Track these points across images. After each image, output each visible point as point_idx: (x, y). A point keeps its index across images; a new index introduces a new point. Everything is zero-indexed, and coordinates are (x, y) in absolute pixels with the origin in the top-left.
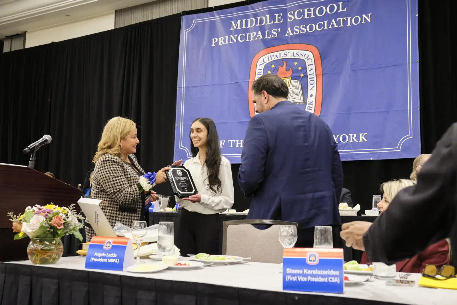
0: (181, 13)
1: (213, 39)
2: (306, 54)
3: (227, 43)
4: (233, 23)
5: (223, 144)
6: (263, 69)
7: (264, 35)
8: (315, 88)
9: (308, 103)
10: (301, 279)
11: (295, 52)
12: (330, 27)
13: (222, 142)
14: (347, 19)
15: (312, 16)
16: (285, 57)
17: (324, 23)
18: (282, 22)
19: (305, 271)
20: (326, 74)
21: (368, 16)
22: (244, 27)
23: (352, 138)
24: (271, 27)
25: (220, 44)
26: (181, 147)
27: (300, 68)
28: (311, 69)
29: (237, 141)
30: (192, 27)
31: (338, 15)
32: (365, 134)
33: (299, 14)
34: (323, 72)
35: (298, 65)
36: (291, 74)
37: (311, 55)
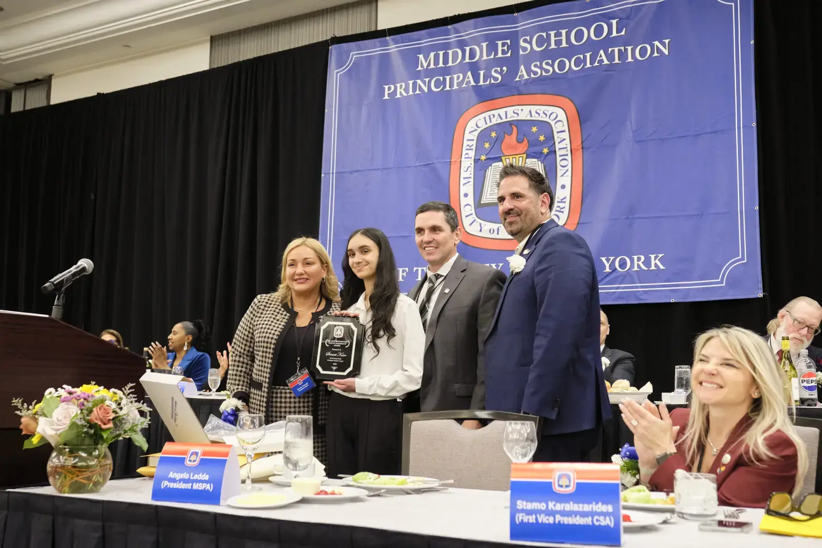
0: (328, 40)
1: (386, 87)
2: (553, 113)
3: (411, 93)
4: (421, 57)
5: (405, 274)
6: (476, 139)
7: (476, 79)
8: (569, 173)
9: (556, 200)
10: (543, 519)
11: (534, 108)
12: (596, 64)
13: (403, 271)
14: (626, 50)
15: (564, 44)
16: (516, 118)
17: (585, 57)
18: (509, 55)
19: (551, 505)
20: (588, 148)
21: (664, 44)
22: (441, 65)
23: (637, 263)
24: (490, 65)
25: (398, 96)
27: (542, 138)
28: (562, 139)
30: (348, 65)
31: (609, 42)
32: (660, 255)
33: (540, 42)
34: (584, 145)
35: (539, 133)
36: (526, 148)
37: (562, 115)
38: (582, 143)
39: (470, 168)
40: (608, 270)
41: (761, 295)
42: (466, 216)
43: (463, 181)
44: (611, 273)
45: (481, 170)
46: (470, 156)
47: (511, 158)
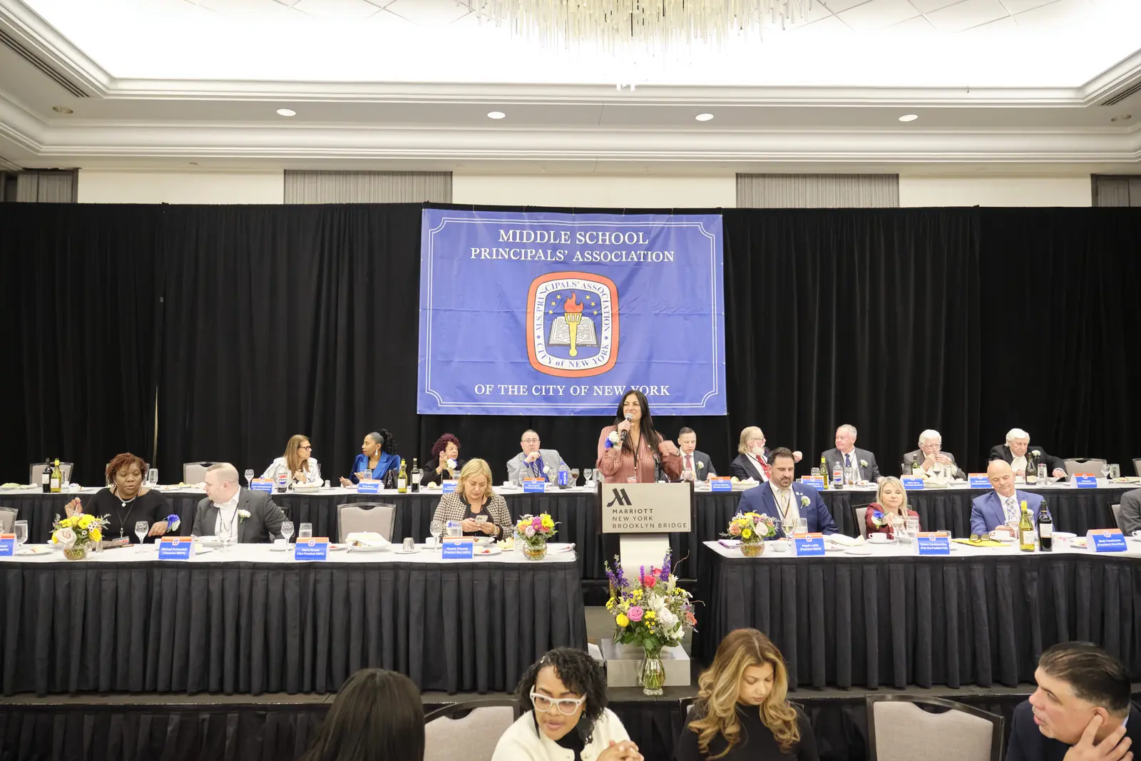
0: (421, 203)
1: (473, 249)
2: (600, 288)
3: (494, 257)
4: (502, 232)
5: (491, 389)
6: (545, 298)
7: (546, 256)
8: (610, 329)
9: (602, 346)
11: (587, 283)
12: (629, 260)
13: (490, 387)
14: (648, 254)
15: (607, 243)
16: (574, 287)
17: (622, 254)
18: (569, 242)
20: (622, 314)
21: (670, 254)
22: (518, 240)
23: (653, 390)
24: (555, 248)
25: (483, 257)
26: (428, 391)
27: (593, 304)
28: (606, 306)
29: (510, 386)
30: (441, 227)
31: (636, 247)
32: (667, 387)
33: (591, 238)
34: (620, 312)
35: (591, 300)
36: (581, 310)
37: (607, 291)
38: (619, 310)
39: (541, 318)
41: (726, 414)
42: (539, 352)
43: (536, 327)
45: (549, 321)
46: (541, 310)
47: (571, 314)
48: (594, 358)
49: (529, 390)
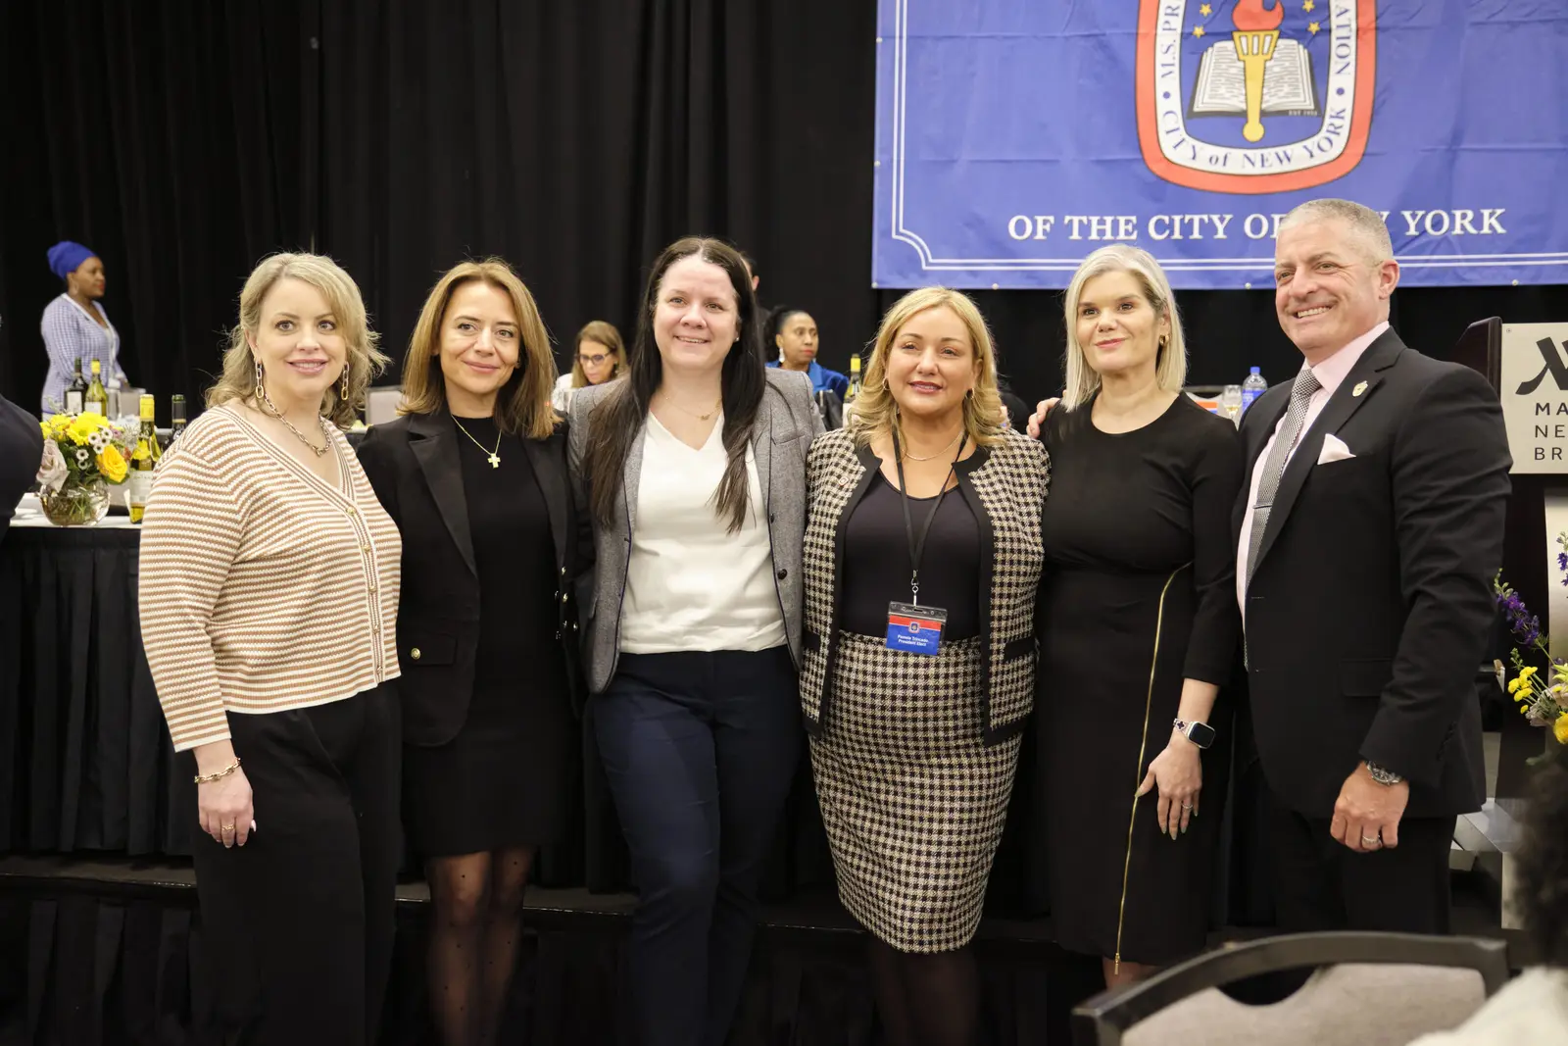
5: (1048, 227)
8: (1351, 69)
9: (1329, 112)
13: (1045, 222)
20: (1386, 29)
23: (1461, 222)
26: (898, 233)
27: (1309, 6)
28: (1343, 10)
29: (1095, 220)
32: (1499, 212)
34: (1383, 23)
36: (1278, 21)
38: (1377, 18)
39: (1172, 48)
40: (1412, 232)
42: (1168, 132)
43: (1160, 71)
44: (1416, 237)
45: (1193, 53)
46: (1173, 27)
47: (1250, 35)
48: (1309, 143)
49: (1142, 227)
